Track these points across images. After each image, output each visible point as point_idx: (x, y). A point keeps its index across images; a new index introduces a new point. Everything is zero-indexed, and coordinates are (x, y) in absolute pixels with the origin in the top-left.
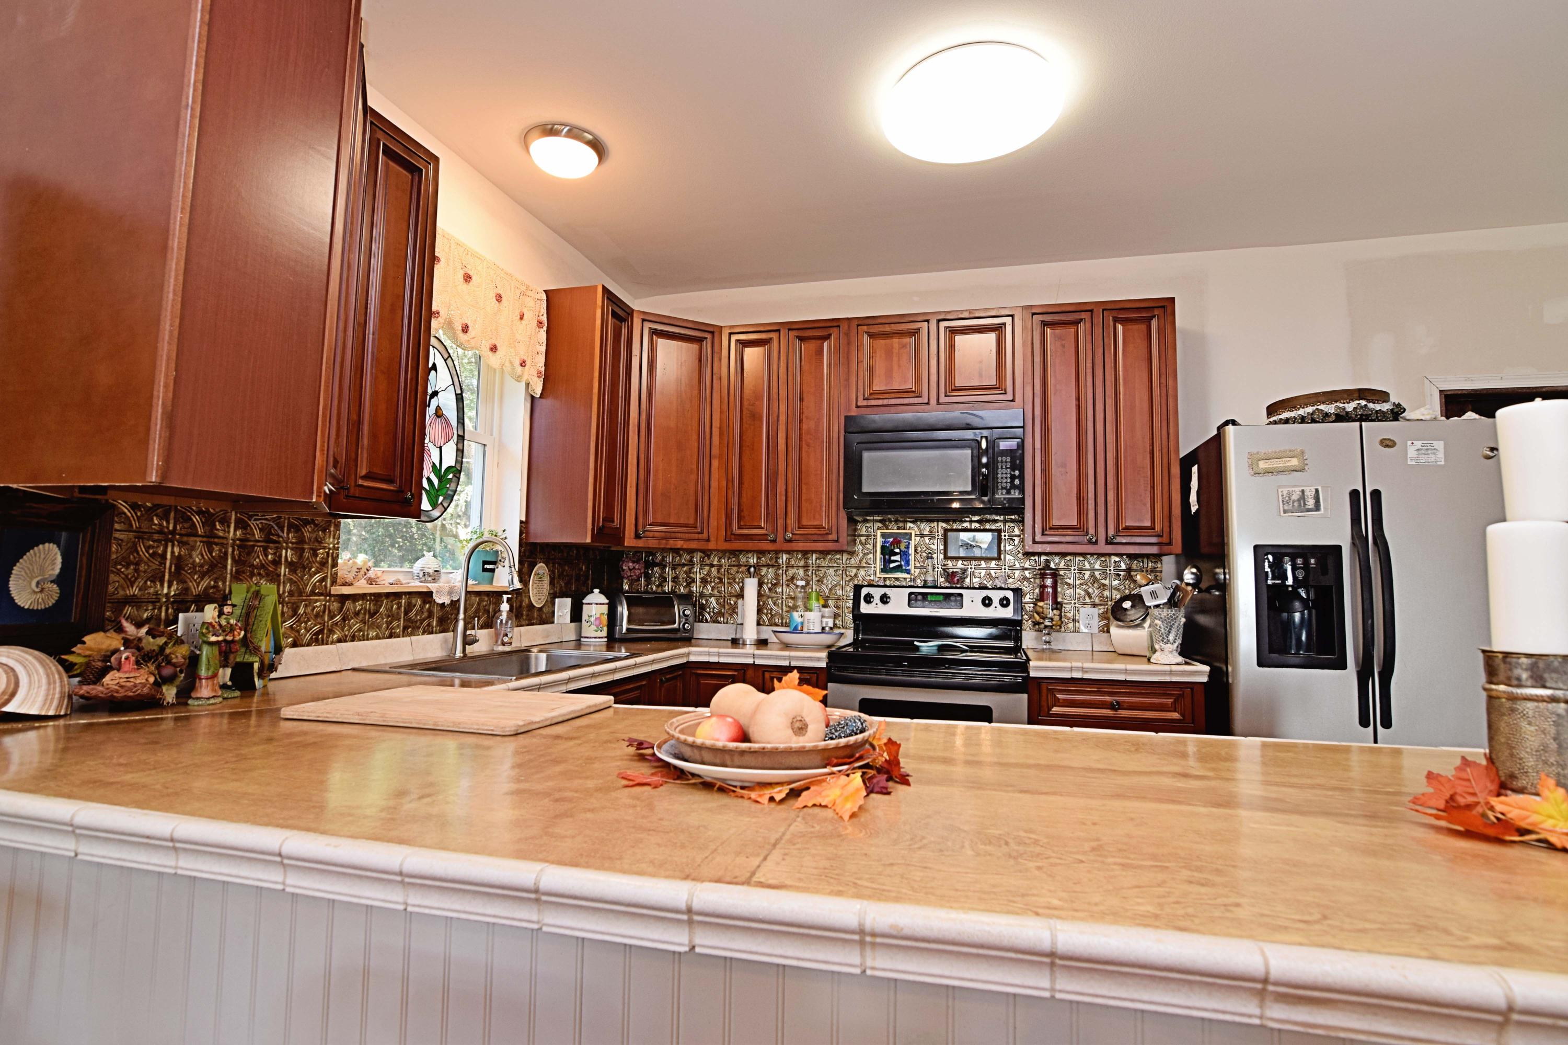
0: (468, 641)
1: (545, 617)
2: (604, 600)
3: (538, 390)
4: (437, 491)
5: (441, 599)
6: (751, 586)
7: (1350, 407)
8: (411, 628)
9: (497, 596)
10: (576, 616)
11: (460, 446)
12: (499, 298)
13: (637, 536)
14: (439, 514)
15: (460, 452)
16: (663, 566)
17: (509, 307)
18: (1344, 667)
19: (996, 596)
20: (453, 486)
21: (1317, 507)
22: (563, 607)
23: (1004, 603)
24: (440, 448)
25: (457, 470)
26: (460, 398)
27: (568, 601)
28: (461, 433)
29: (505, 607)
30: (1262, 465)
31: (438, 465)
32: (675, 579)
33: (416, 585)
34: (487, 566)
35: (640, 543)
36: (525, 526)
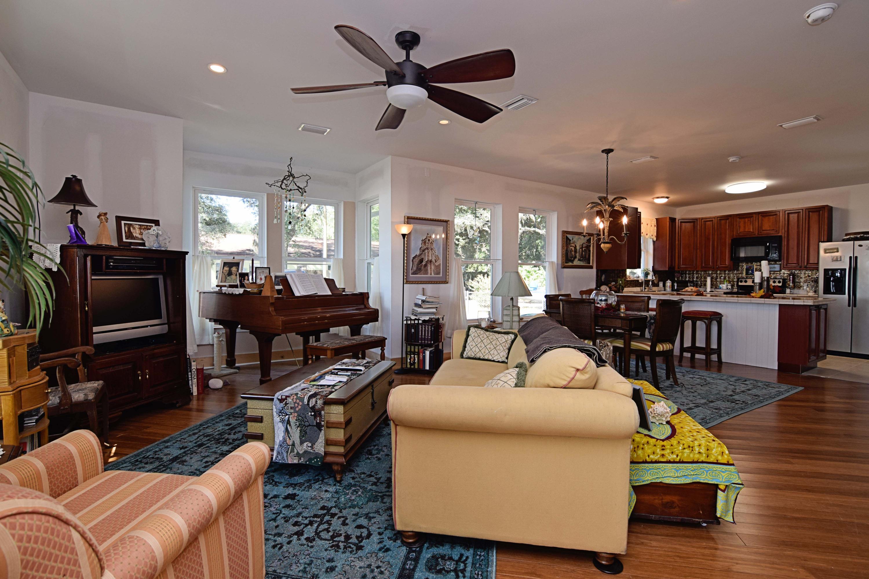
0: (645, 289)
1: (657, 285)
2: (671, 282)
3: (655, 239)
5: (640, 281)
6: (709, 280)
7: (859, 236)
8: (636, 286)
9: (649, 281)
10: (664, 285)
12: (647, 224)
13: (678, 268)
16: (686, 274)
17: (649, 225)
18: (845, 294)
19: (777, 281)
21: (841, 260)
22: (661, 284)
23: (779, 282)
27: (662, 283)
29: (651, 283)
30: (827, 251)
32: (689, 277)
33: (636, 279)
34: (647, 275)
35: (680, 269)
36: (653, 267)
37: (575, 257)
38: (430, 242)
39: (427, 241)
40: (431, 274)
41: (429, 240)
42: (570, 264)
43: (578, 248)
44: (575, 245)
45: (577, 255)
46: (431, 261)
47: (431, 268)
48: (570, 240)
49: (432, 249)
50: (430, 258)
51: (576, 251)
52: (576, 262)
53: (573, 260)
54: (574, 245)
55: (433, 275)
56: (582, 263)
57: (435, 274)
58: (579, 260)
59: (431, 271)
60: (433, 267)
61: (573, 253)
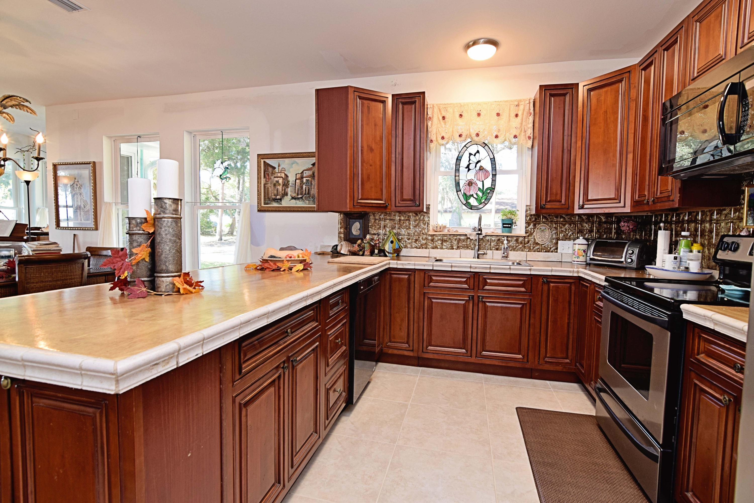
0: (480, 254)
2: (585, 242)
3: (529, 145)
4: (482, 198)
5: (472, 237)
6: (663, 235)
8: (462, 247)
11: (494, 179)
12: (498, 114)
14: (482, 206)
15: (494, 181)
17: (507, 115)
20: (490, 195)
22: (566, 245)
24: (483, 181)
25: (492, 189)
26: (493, 161)
28: (494, 173)
31: (482, 188)
34: (504, 226)
35: (582, 211)
37: (286, 194)
38: (79, 185)
39: (75, 186)
40: (81, 220)
41: (77, 185)
42: (275, 205)
43: (291, 179)
44: (287, 176)
45: (289, 190)
46: (80, 207)
47: (80, 214)
48: (274, 168)
49: (81, 194)
50: (79, 204)
51: (286, 185)
52: (287, 202)
53: (281, 200)
54: (283, 175)
55: (83, 221)
56: (300, 204)
57: (84, 220)
58: (293, 198)
59: (80, 216)
60: (82, 213)
61: (280, 188)
